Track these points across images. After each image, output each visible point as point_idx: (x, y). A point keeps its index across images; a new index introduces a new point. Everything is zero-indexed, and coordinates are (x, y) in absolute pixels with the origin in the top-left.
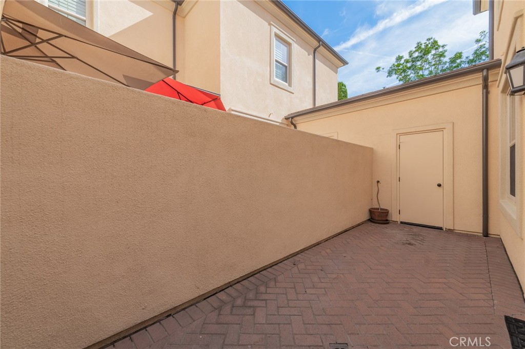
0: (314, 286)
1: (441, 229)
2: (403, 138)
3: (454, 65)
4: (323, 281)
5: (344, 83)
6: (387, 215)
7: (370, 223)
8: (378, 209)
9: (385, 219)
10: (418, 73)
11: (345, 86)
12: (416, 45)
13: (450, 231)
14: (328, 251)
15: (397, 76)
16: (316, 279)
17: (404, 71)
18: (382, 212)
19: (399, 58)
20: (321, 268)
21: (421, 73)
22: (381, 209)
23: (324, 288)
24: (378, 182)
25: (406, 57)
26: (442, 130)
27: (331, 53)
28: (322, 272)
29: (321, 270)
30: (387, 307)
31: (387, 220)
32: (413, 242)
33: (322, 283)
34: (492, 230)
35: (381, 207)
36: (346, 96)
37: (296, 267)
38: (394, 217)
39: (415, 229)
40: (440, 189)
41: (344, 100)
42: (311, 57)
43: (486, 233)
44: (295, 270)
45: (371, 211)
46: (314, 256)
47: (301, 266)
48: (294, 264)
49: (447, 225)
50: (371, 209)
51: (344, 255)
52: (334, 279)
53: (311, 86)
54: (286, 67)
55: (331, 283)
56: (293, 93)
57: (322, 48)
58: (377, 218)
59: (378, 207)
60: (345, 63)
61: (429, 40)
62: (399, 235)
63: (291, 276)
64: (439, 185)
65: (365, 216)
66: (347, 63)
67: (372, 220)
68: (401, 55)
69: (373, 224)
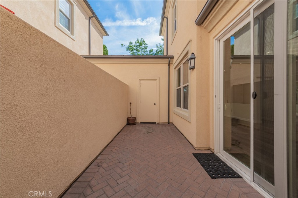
0: (120, 176)
1: (155, 123)
2: (142, 82)
3: (151, 54)
4: (124, 170)
5: (106, 46)
6: (135, 120)
7: (128, 126)
8: (131, 117)
9: (134, 122)
10: (138, 53)
11: (107, 48)
12: (137, 40)
13: (158, 123)
14: (116, 148)
15: (130, 51)
16: (119, 171)
17: (133, 50)
18: (134, 119)
19: (131, 43)
20: (118, 162)
21: (139, 53)
22: (133, 117)
23: (128, 174)
24: (131, 103)
25: (134, 44)
26: (156, 80)
27: (100, 25)
28: (121, 163)
29: (119, 163)
30: (161, 170)
31: (135, 123)
32: (150, 131)
33: (125, 171)
34: (171, 121)
35: (132, 116)
36: (107, 54)
37: (101, 168)
38: (138, 121)
39: (147, 125)
40: (155, 105)
41: (106, 56)
42: (87, 21)
43: (169, 123)
44: (101, 170)
45: (128, 119)
46: (109, 155)
47: (105, 165)
48: (99, 166)
49: (157, 121)
50: (128, 118)
51: (126, 147)
52: (129, 165)
53: (87, 40)
54: (69, 19)
55: (129, 169)
56: (75, 41)
57: (94, 19)
58: (131, 123)
59: (131, 116)
60: (107, 35)
61: (142, 39)
62: (143, 129)
63: (101, 177)
64: (155, 104)
65: (125, 122)
66: (108, 35)
67: (128, 124)
68: (131, 42)
69: (130, 126)
